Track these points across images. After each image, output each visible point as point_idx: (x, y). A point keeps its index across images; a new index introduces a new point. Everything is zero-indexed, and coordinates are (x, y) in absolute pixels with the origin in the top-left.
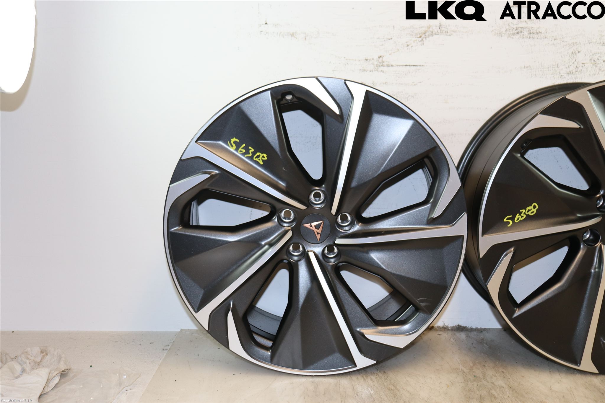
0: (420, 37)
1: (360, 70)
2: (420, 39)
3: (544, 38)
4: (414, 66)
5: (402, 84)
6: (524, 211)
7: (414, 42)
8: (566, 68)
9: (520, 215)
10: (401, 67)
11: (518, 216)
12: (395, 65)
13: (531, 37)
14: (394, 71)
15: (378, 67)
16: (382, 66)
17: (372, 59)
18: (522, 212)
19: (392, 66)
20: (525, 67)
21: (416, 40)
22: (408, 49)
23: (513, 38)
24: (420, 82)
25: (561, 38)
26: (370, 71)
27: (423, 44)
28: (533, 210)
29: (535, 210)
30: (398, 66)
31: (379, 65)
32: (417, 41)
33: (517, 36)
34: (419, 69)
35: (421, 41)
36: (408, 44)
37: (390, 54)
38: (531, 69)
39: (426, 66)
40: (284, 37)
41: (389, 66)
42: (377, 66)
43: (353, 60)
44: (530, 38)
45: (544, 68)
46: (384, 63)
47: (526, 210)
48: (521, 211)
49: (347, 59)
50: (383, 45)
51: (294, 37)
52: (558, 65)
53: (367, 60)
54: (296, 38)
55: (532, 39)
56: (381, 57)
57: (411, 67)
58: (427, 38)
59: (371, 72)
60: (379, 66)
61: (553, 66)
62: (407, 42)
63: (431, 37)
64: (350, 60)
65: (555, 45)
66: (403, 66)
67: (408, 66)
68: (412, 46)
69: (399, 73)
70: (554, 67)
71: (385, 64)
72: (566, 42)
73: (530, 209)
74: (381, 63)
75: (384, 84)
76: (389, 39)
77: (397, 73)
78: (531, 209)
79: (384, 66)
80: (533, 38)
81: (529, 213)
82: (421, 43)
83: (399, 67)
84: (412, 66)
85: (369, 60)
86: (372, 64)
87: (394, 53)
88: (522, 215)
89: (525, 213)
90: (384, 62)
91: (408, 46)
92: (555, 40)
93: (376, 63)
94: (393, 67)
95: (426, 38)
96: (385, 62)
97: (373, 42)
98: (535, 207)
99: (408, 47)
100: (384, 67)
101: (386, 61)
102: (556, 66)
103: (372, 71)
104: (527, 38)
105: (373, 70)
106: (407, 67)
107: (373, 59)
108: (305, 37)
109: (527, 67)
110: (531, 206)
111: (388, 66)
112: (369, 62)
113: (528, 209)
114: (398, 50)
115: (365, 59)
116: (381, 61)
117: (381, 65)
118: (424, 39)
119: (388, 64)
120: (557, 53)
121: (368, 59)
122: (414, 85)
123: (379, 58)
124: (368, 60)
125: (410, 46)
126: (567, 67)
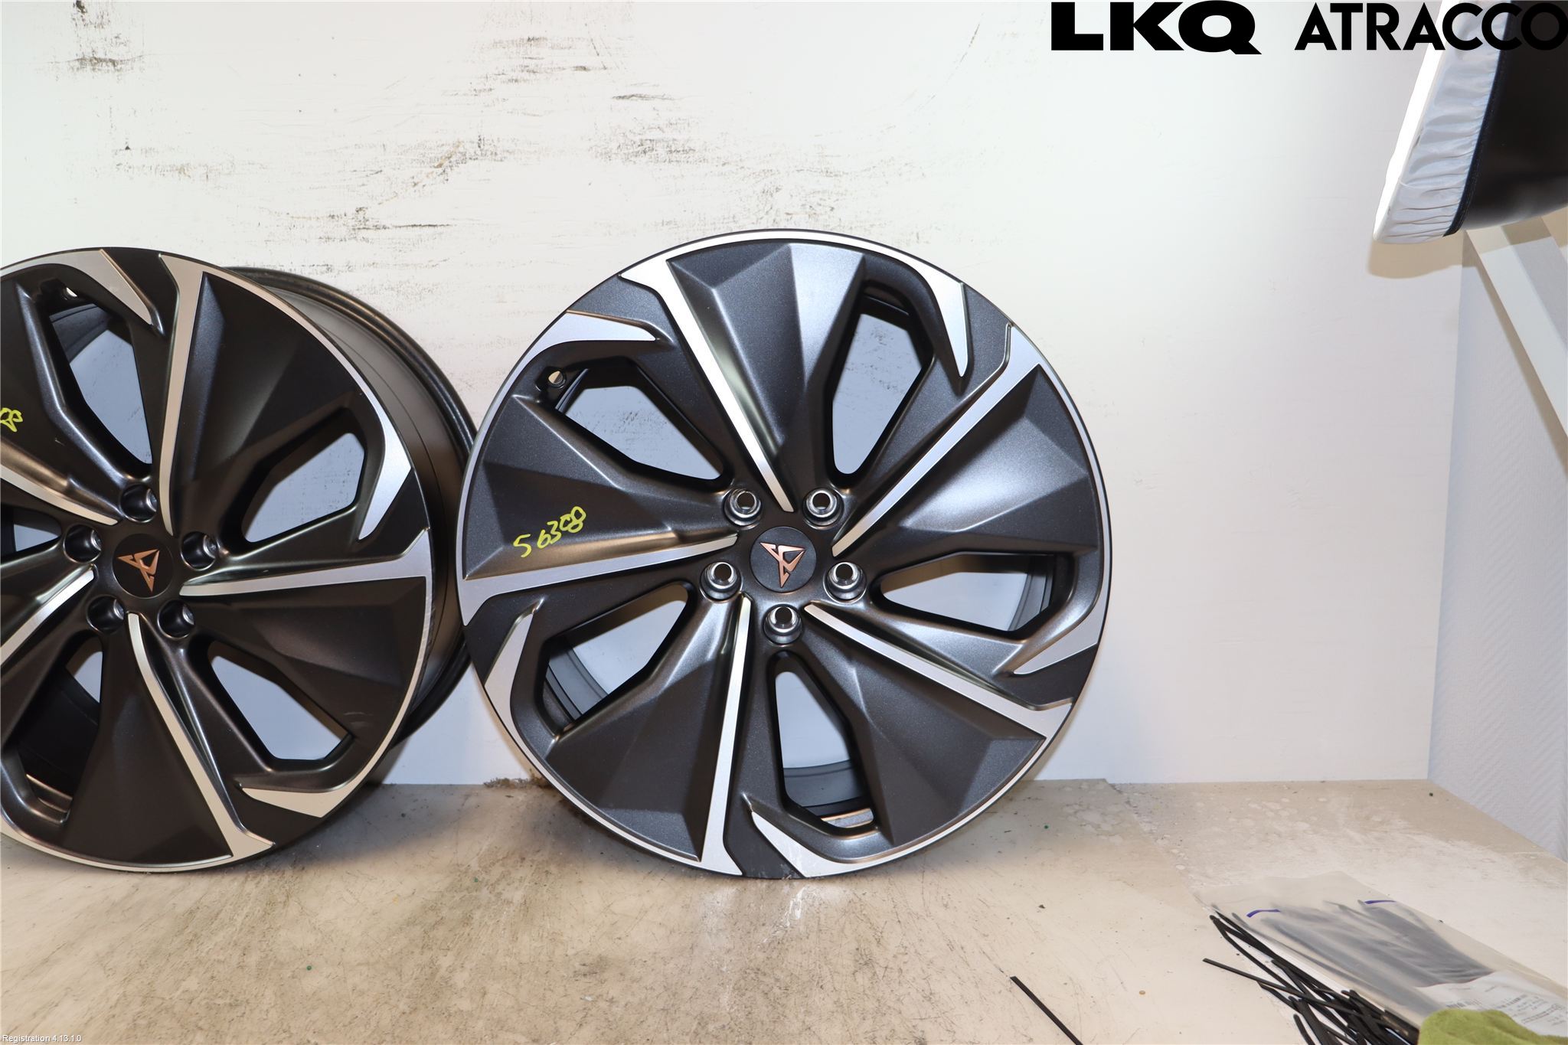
0: (440, 166)
1: (320, 238)
2: (440, 170)
3: (701, 161)
4: (430, 225)
5: (407, 265)
6: (555, 523)
7: (427, 176)
8: (753, 223)
9: (548, 532)
10: (405, 228)
11: (543, 534)
12: (390, 227)
13: (674, 159)
14: (389, 239)
15: (357, 230)
16: (364, 228)
17: (343, 216)
18: (552, 526)
19: (385, 228)
20: (665, 223)
21: (432, 172)
22: (415, 191)
23: (635, 162)
24: (445, 260)
25: (737, 162)
26: (342, 240)
27: (447, 180)
28: (575, 522)
29: (580, 522)
30: (396, 227)
31: (358, 227)
32: (434, 175)
33: (644, 159)
34: (441, 234)
35: (441, 174)
36: (416, 180)
37: (380, 204)
38: (679, 227)
39: (456, 225)
40: (164, 175)
41: (379, 229)
42: (354, 229)
43: (305, 218)
44: (670, 161)
45: (705, 225)
46: (367, 223)
47: (559, 521)
48: (549, 523)
49: (292, 217)
50: (363, 185)
51: (184, 173)
52: (734, 217)
53: (333, 217)
54: (189, 176)
55: (675, 163)
56: (361, 209)
57: (424, 228)
58: (454, 168)
59: (343, 242)
60: (359, 229)
61: (724, 219)
62: (413, 178)
63: (460, 165)
64: (298, 218)
65: (725, 175)
66: (407, 226)
67: (419, 227)
68: (424, 186)
69: (399, 243)
70: (725, 221)
71: (370, 224)
72: (749, 169)
73: (569, 520)
74: (362, 222)
75: (369, 265)
76: (377, 173)
77: (396, 243)
78: (571, 520)
79: (368, 229)
80: (677, 161)
81: (569, 528)
82: (442, 177)
83: (398, 229)
84: (424, 226)
85: (338, 216)
86: (344, 225)
87: (386, 200)
88: (553, 532)
89: (558, 529)
90: (367, 220)
91: (415, 184)
92: (724, 164)
93: (352, 223)
94: (387, 230)
95: (451, 167)
96: (370, 220)
97: (345, 180)
98: (578, 515)
99: (416, 188)
100: (369, 231)
101: (372, 219)
102: (731, 220)
103: (345, 240)
104: (665, 162)
105: (347, 237)
106: (415, 228)
107: (345, 215)
108: (207, 173)
109: (668, 223)
110: (570, 513)
111: (377, 228)
112: (337, 221)
113: (563, 519)
114: (396, 195)
115: (330, 216)
116: (362, 219)
117: (361, 227)
118: (448, 170)
119: (376, 224)
120: (731, 191)
121: (335, 214)
122: (433, 266)
123: (357, 211)
124: (336, 218)
125: (421, 185)
126: (755, 221)
